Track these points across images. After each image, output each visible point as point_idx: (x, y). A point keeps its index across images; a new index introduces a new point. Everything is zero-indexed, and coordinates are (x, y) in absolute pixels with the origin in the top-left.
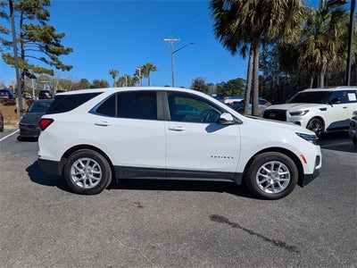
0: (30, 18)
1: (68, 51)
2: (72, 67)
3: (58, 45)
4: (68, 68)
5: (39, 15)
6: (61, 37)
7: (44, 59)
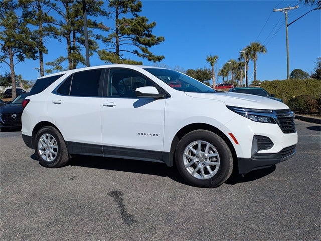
0: (124, 12)
1: (158, 41)
2: (163, 57)
3: (150, 36)
4: (159, 59)
5: (132, 7)
6: (152, 27)
7: (136, 52)
